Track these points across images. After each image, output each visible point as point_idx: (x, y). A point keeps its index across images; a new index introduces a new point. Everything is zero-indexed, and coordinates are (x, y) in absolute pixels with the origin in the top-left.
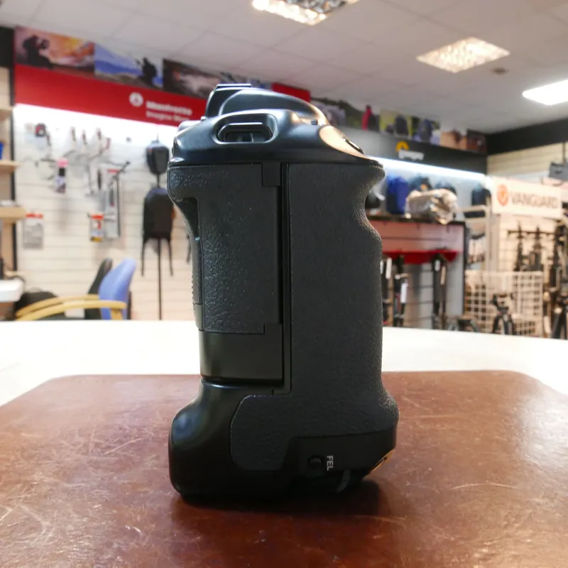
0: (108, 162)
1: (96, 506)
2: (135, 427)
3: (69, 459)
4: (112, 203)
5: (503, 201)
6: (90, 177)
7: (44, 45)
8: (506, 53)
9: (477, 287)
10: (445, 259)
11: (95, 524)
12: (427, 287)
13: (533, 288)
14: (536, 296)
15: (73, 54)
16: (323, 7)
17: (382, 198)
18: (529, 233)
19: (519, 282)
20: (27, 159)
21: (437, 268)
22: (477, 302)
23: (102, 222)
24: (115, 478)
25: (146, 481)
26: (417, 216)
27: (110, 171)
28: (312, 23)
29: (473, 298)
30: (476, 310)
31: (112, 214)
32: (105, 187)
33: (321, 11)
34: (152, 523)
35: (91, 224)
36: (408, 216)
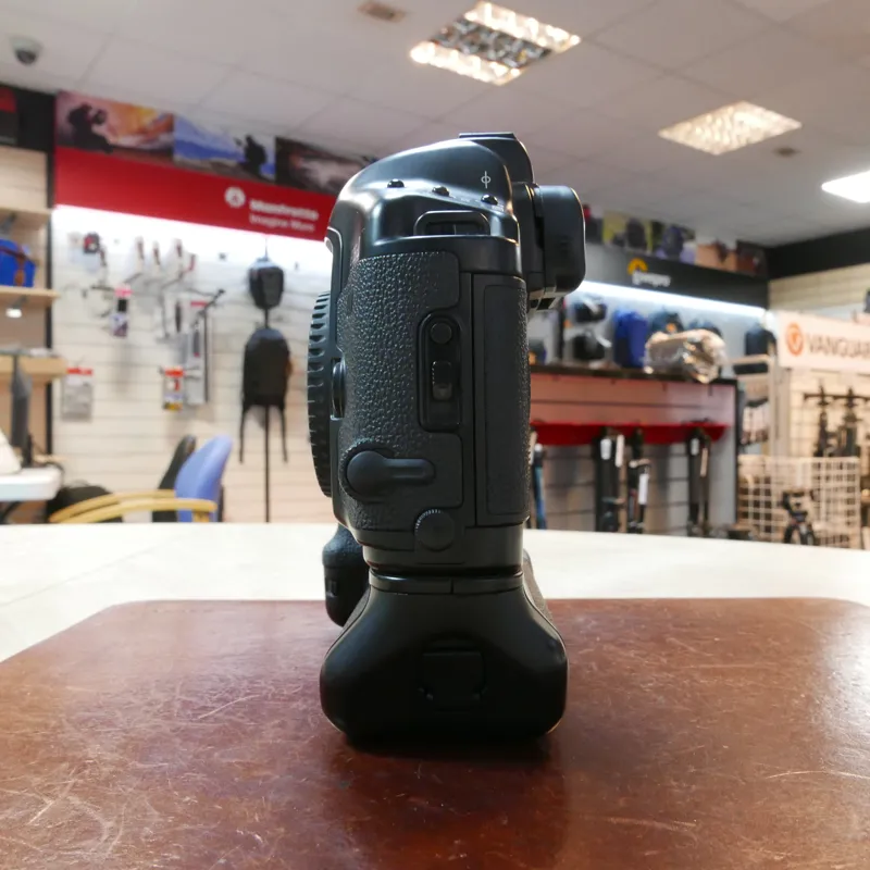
0: (191, 290)
1: (188, 799)
2: (244, 678)
3: (142, 725)
4: (196, 353)
5: (796, 348)
6: (164, 313)
7: (100, 118)
8: (795, 125)
9: (757, 481)
10: (706, 437)
11: (186, 826)
12: (678, 479)
13: (845, 483)
14: (850, 495)
15: (142, 131)
16: (516, 58)
17: (607, 344)
18: (836, 397)
19: (823, 472)
20: (70, 287)
21: (695, 450)
22: (757, 504)
23: (181, 380)
24: (216, 754)
25: (266, 761)
26: (663, 371)
27: (194, 304)
28: (500, 82)
29: (751, 497)
30: (757, 516)
31: (196, 368)
32: (186, 327)
33: (513, 64)
34: (279, 826)
35: (165, 383)
36: (649, 370)
